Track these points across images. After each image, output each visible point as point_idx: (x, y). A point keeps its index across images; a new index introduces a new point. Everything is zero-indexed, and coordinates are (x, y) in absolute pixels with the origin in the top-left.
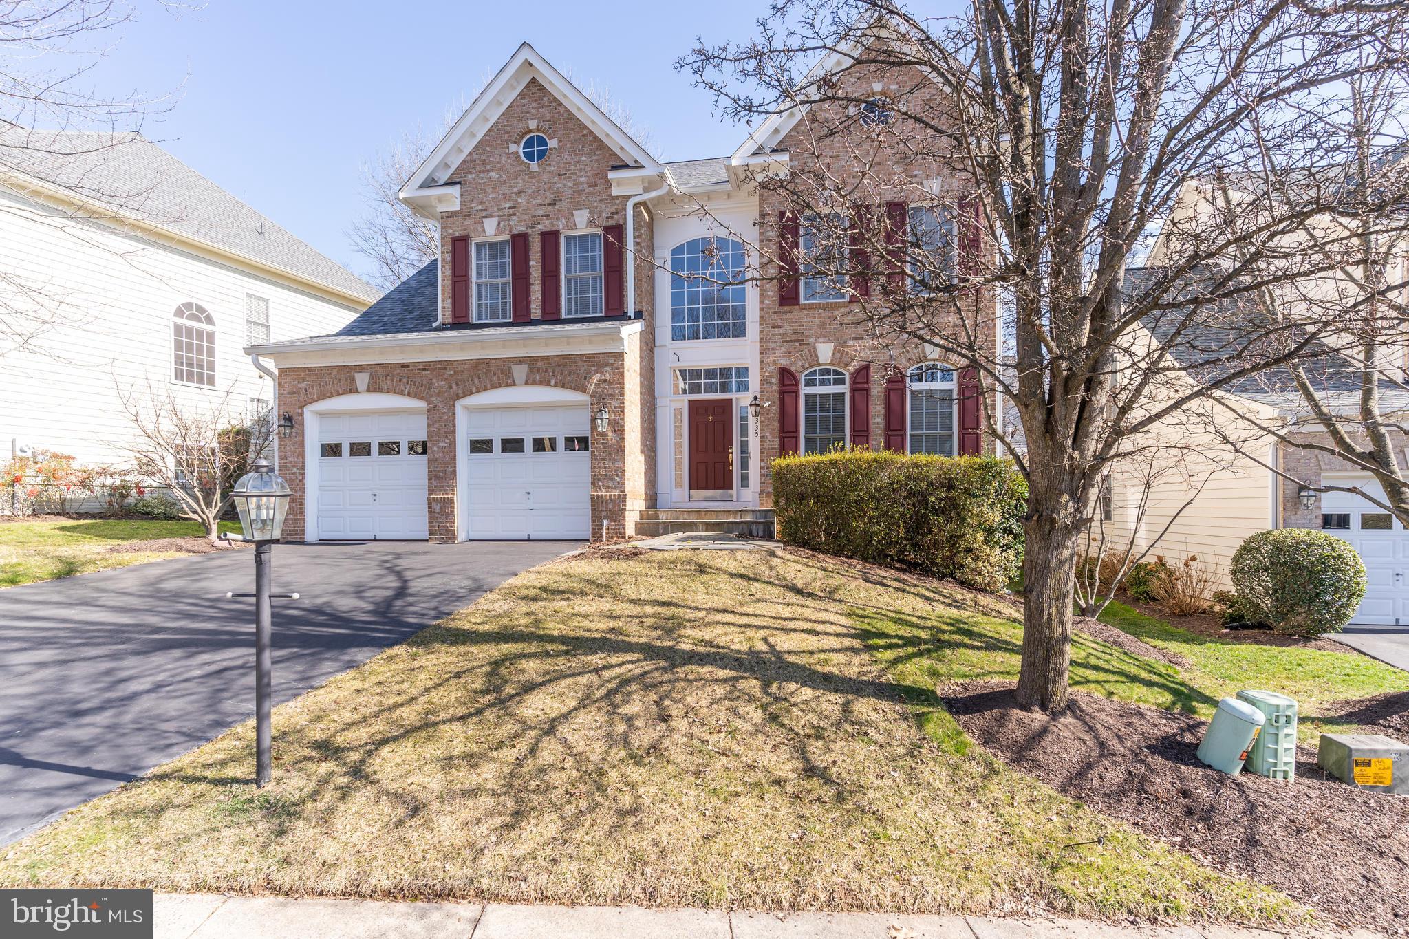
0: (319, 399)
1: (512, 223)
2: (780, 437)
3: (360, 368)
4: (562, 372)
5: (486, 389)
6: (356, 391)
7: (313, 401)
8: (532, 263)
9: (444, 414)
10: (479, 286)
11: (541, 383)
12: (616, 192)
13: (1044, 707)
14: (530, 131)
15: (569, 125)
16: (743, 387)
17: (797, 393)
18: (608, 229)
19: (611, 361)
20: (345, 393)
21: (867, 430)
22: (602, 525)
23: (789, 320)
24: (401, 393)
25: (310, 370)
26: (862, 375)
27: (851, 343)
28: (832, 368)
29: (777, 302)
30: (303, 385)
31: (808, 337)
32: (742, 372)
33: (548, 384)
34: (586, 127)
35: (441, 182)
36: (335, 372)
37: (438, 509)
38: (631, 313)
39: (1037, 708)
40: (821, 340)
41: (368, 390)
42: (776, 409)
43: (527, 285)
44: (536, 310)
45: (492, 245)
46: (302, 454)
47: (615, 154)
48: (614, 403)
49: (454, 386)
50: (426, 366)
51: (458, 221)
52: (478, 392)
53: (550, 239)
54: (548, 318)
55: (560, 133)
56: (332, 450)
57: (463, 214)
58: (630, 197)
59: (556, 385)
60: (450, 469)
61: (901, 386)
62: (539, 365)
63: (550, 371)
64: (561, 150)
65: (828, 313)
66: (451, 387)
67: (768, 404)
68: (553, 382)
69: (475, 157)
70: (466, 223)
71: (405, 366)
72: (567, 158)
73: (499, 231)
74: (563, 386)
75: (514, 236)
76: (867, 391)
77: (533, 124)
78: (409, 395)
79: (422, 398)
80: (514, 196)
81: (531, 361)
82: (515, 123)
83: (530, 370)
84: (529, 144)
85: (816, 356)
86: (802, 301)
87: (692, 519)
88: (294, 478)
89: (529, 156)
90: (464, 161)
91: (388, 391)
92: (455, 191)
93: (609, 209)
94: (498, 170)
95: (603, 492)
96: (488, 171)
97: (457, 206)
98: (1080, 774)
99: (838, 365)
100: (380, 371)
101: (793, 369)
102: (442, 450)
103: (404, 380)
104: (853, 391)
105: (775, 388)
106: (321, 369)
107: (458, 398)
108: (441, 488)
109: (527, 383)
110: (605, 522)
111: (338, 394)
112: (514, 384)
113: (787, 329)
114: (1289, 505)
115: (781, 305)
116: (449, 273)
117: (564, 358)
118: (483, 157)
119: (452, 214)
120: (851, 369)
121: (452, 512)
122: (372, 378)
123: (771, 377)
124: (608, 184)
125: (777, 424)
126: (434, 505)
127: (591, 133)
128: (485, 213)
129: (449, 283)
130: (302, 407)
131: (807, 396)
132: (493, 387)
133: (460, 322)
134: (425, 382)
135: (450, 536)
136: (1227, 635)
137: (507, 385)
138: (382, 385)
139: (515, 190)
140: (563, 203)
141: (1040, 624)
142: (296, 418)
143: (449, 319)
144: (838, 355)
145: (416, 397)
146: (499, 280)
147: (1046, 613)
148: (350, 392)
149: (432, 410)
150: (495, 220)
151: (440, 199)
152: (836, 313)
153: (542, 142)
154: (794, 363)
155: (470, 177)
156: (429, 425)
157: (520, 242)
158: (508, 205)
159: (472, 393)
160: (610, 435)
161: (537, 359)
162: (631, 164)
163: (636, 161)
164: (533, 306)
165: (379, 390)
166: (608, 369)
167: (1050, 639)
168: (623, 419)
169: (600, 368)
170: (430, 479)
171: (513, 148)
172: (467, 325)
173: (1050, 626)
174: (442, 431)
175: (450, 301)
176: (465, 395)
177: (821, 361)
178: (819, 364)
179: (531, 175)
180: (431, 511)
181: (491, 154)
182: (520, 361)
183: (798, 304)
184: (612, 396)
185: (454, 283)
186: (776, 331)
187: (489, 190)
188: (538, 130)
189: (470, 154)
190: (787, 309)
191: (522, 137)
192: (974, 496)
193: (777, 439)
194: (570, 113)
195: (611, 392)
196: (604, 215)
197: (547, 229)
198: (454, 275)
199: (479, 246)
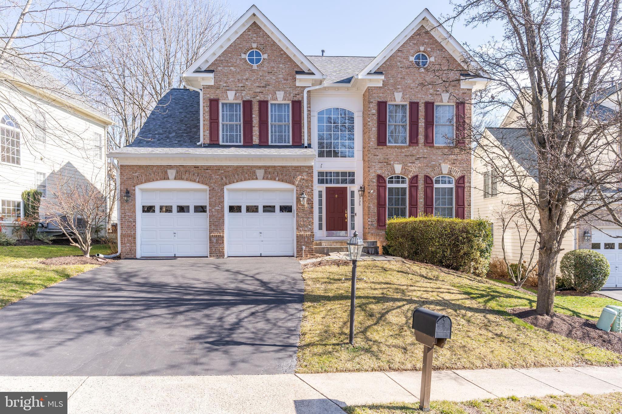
0: (145, 182)
1: (243, 94)
2: (377, 207)
3: (171, 167)
4: (282, 174)
5: (241, 180)
6: (168, 179)
7: (142, 183)
8: (253, 116)
9: (218, 192)
10: (223, 125)
11: (271, 179)
12: (298, 84)
13: (548, 314)
14: (252, 48)
15: (274, 48)
16: (353, 182)
17: (385, 187)
18: (294, 102)
19: (307, 170)
20: (161, 179)
21: (417, 205)
22: (302, 249)
23: (382, 153)
24: (194, 181)
25: (140, 167)
26: (414, 180)
27: (410, 165)
28: (401, 176)
29: (376, 144)
30: (136, 174)
31: (390, 161)
32: (352, 174)
33: (275, 180)
34: (282, 50)
35: (203, 70)
36: (155, 168)
37: (215, 241)
38: (306, 145)
39: (545, 315)
40: (396, 162)
41: (175, 179)
42: (375, 194)
43: (251, 127)
44: (256, 140)
45: (231, 105)
46: (134, 212)
47: (298, 65)
48: (308, 190)
49: (224, 179)
50: (208, 168)
51: (212, 91)
52: (237, 182)
53: (263, 105)
54: (262, 144)
55: (269, 51)
56: (149, 209)
57: (216, 87)
58: (305, 87)
59: (279, 180)
60: (221, 221)
61: (432, 185)
62: (270, 170)
63: (276, 173)
64: (269, 60)
65: (399, 150)
66: (222, 179)
67: (372, 191)
68: (277, 179)
69: (222, 58)
70: (217, 92)
71: (196, 167)
72: (272, 64)
73: (236, 98)
74: (282, 181)
75: (244, 102)
76: (417, 187)
77: (254, 45)
78: (199, 182)
79: (206, 184)
80: (244, 81)
81: (266, 168)
82: (245, 43)
83: (265, 172)
84: (251, 55)
85: (394, 170)
86: (388, 144)
87: (338, 246)
88: (130, 224)
89: (252, 61)
90: (216, 60)
91: (187, 180)
92: (211, 75)
93: (294, 92)
94: (235, 66)
95: (302, 233)
96: (230, 66)
97: (212, 83)
98: (569, 333)
99: (404, 175)
100: (182, 169)
101: (383, 175)
102: (217, 211)
103: (196, 174)
104: (410, 187)
105: (375, 184)
106: (147, 166)
107: (226, 184)
108: (217, 230)
109: (263, 179)
110: (304, 247)
111: (157, 180)
112: (257, 179)
113: (381, 157)
114: (580, 239)
115: (378, 145)
116: (207, 117)
117: (283, 167)
118: (227, 59)
119: (209, 87)
120: (410, 177)
121: (223, 242)
122: (177, 172)
123: (373, 179)
124: (295, 79)
125: (376, 201)
126: (213, 239)
127: (285, 53)
128: (228, 88)
129: (208, 123)
130: (134, 186)
131: (389, 188)
132: (245, 180)
133: (214, 143)
134: (208, 176)
135: (221, 255)
136: (560, 293)
137: (253, 179)
138: (183, 176)
139: (244, 78)
140: (270, 87)
141: (546, 285)
142: (131, 192)
143: (207, 141)
144: (404, 170)
145: (203, 183)
146: (234, 123)
147: (549, 282)
148: (164, 179)
149: (212, 190)
150: (233, 93)
151: (203, 79)
152: (403, 150)
153: (258, 54)
154: (384, 173)
155: (219, 68)
156: (210, 198)
157: (247, 105)
158: (240, 85)
159: (234, 182)
160: (306, 205)
161: (269, 167)
162: (306, 71)
163: (309, 70)
164: (254, 138)
165: (181, 179)
166: (305, 174)
167: (550, 291)
168: (312, 198)
169: (301, 173)
170: (210, 226)
171: (243, 56)
172: (218, 146)
173: (550, 286)
174: (217, 201)
175: (208, 132)
176: (230, 183)
177: (396, 172)
178: (395, 174)
179: (253, 71)
180: (211, 241)
181: (231, 58)
182: (260, 167)
183: (386, 145)
184: (307, 187)
185: (211, 123)
186: (376, 157)
187: (230, 76)
188: (256, 48)
189: (219, 56)
190: (381, 147)
191: (248, 51)
192: (476, 236)
193: (376, 208)
194: (274, 42)
195: (307, 185)
196: (292, 95)
197: (262, 100)
198: (211, 119)
199: (223, 104)
